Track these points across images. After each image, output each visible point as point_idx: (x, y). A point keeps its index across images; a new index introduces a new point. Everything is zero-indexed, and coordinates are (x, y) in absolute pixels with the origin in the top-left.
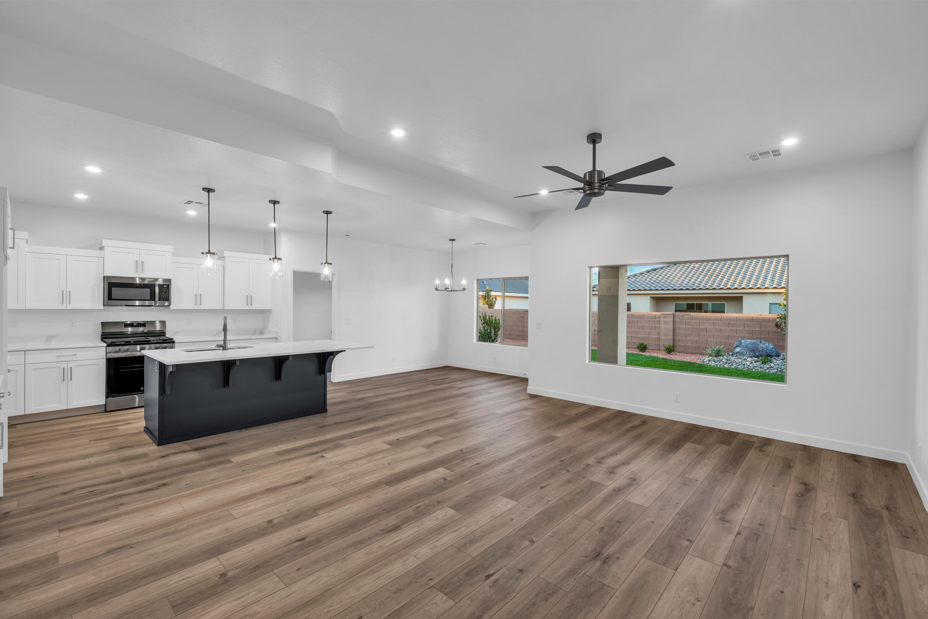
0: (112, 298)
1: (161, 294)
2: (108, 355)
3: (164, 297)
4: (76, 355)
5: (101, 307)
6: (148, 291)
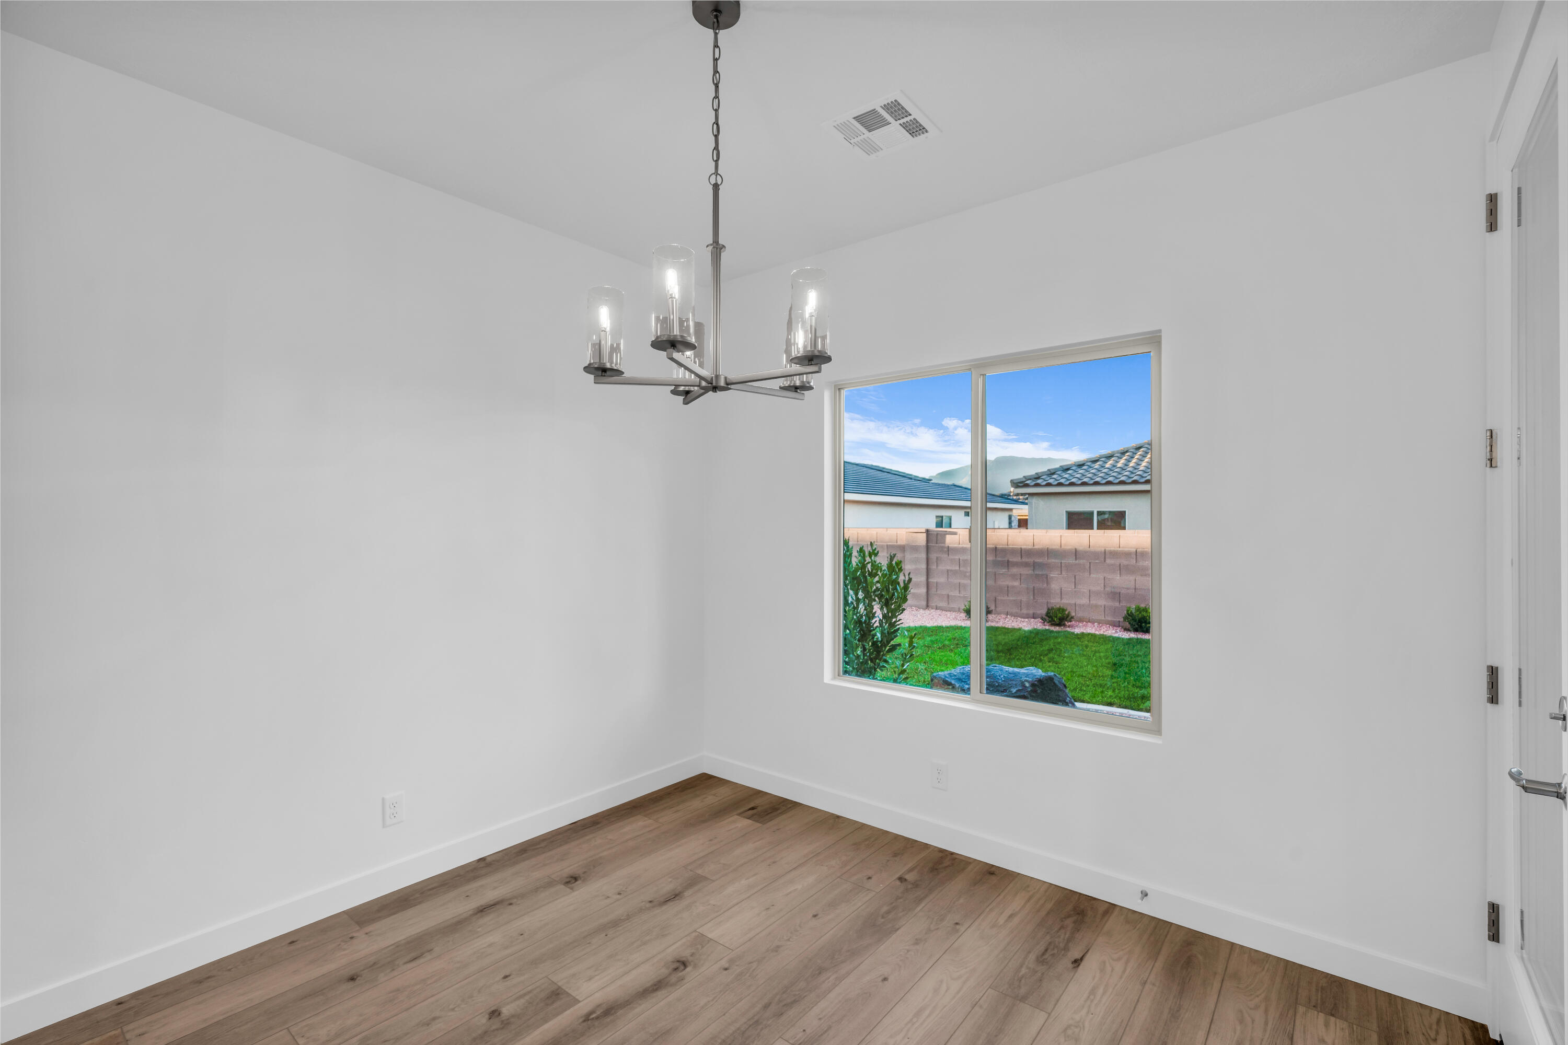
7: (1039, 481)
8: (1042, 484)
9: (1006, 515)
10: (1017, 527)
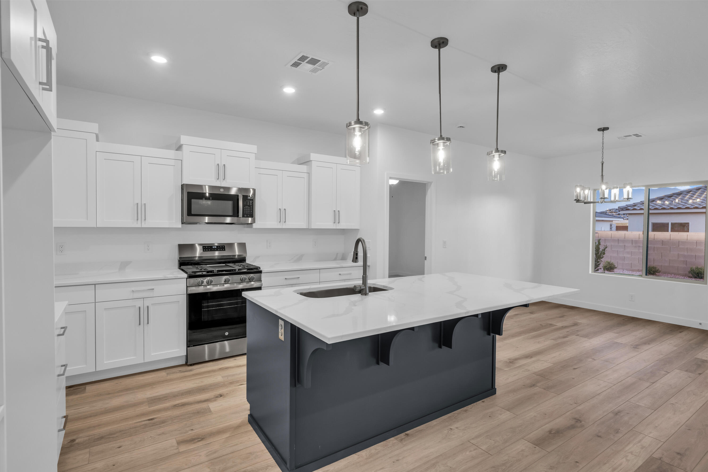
0: (192, 213)
1: (245, 208)
2: (189, 289)
3: (248, 212)
4: (153, 289)
5: (180, 225)
6: (229, 204)
7: (636, 207)
8: (637, 209)
9: (609, 224)
10: (615, 230)
